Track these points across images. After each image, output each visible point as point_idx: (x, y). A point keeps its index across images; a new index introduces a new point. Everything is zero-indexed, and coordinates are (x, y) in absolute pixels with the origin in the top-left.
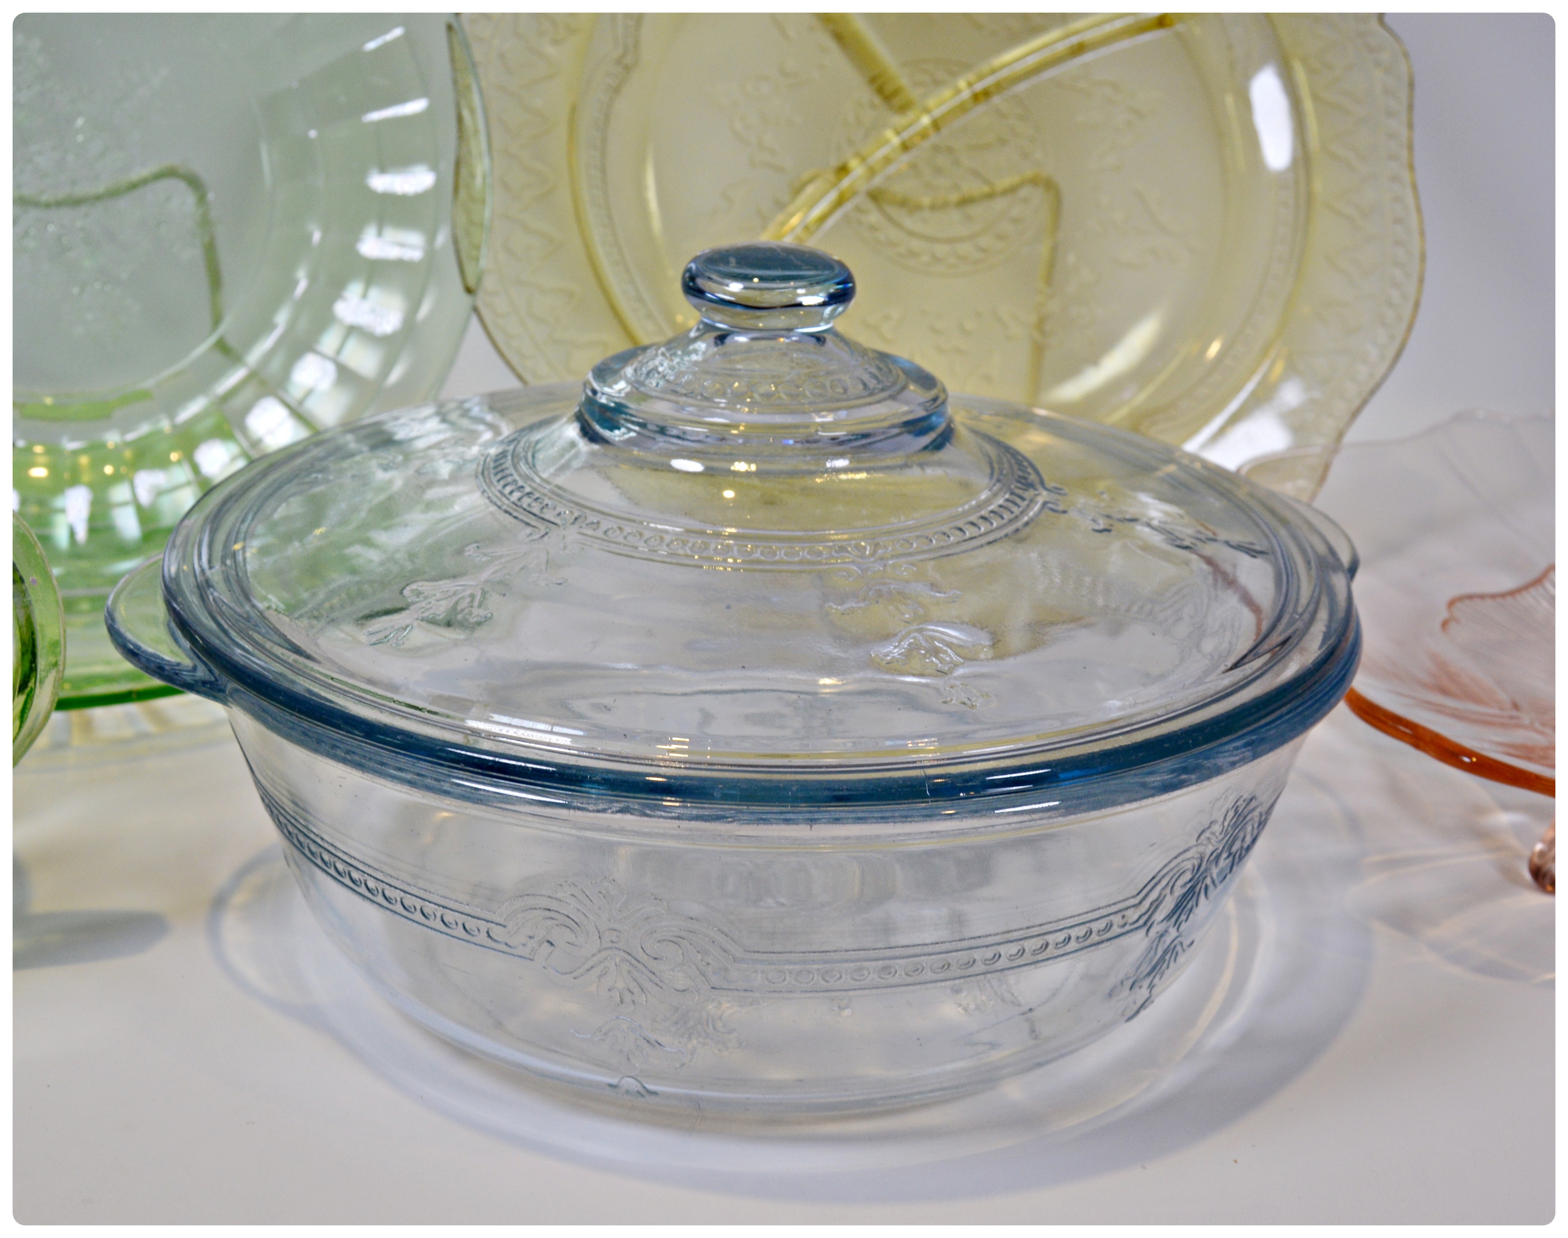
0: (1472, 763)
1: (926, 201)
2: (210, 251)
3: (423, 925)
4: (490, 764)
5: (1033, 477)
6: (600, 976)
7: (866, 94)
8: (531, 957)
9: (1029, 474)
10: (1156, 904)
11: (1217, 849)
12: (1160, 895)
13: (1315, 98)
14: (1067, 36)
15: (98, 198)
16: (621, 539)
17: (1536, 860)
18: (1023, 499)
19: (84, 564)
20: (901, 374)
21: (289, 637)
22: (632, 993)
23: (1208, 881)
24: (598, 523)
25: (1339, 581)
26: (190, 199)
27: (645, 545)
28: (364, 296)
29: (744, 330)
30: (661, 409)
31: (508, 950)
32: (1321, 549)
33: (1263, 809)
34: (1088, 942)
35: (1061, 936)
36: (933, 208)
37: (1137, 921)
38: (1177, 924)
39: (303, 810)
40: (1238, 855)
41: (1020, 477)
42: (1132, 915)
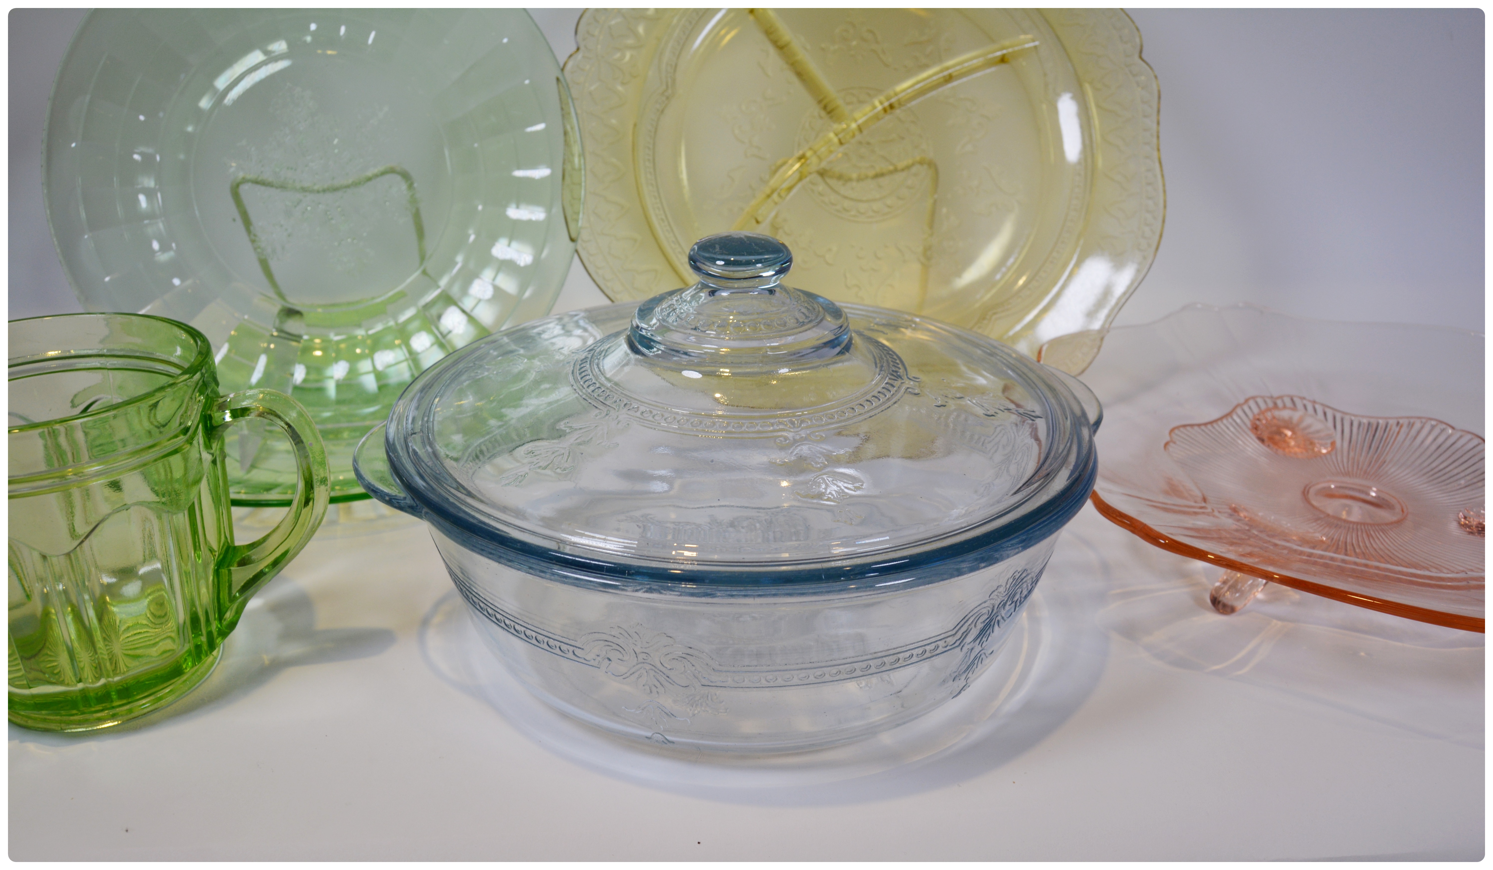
0: (1166, 543)
1: (854, 176)
2: (417, 217)
3: (537, 646)
4: (570, 561)
5: (901, 371)
6: (638, 678)
7: (815, 110)
8: (599, 666)
9: (899, 368)
10: (966, 633)
11: (1004, 600)
12: (968, 628)
13: (1098, 106)
14: (942, 71)
15: (348, 187)
16: (651, 418)
17: (1214, 592)
18: (893, 386)
19: (344, 409)
20: (821, 309)
21: (458, 480)
22: (657, 687)
23: (999, 618)
24: (638, 407)
25: (1085, 432)
26: (404, 186)
27: (665, 422)
28: (509, 245)
29: (726, 289)
30: (676, 338)
31: (586, 662)
32: (1078, 412)
33: (1034, 575)
34: (924, 657)
35: (907, 654)
36: (859, 179)
37: (955, 643)
38: (981, 643)
39: (468, 578)
40: (1018, 601)
41: (893, 371)
42: (951, 640)
